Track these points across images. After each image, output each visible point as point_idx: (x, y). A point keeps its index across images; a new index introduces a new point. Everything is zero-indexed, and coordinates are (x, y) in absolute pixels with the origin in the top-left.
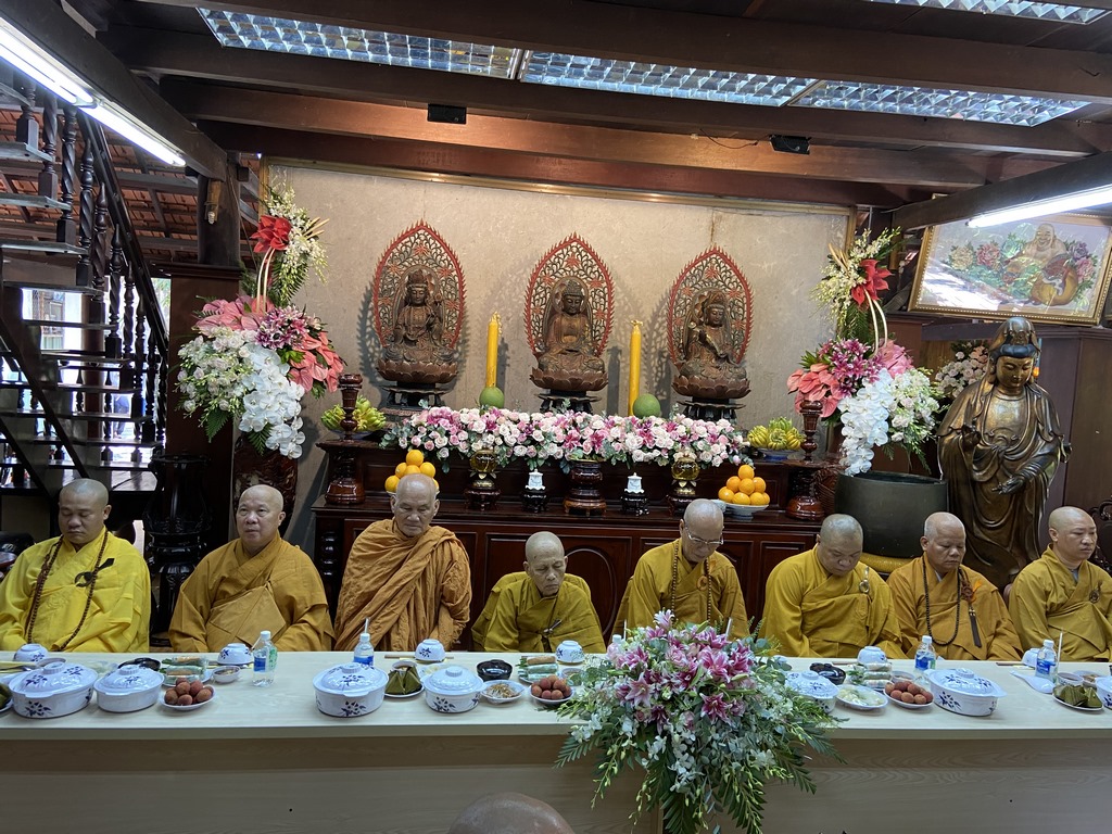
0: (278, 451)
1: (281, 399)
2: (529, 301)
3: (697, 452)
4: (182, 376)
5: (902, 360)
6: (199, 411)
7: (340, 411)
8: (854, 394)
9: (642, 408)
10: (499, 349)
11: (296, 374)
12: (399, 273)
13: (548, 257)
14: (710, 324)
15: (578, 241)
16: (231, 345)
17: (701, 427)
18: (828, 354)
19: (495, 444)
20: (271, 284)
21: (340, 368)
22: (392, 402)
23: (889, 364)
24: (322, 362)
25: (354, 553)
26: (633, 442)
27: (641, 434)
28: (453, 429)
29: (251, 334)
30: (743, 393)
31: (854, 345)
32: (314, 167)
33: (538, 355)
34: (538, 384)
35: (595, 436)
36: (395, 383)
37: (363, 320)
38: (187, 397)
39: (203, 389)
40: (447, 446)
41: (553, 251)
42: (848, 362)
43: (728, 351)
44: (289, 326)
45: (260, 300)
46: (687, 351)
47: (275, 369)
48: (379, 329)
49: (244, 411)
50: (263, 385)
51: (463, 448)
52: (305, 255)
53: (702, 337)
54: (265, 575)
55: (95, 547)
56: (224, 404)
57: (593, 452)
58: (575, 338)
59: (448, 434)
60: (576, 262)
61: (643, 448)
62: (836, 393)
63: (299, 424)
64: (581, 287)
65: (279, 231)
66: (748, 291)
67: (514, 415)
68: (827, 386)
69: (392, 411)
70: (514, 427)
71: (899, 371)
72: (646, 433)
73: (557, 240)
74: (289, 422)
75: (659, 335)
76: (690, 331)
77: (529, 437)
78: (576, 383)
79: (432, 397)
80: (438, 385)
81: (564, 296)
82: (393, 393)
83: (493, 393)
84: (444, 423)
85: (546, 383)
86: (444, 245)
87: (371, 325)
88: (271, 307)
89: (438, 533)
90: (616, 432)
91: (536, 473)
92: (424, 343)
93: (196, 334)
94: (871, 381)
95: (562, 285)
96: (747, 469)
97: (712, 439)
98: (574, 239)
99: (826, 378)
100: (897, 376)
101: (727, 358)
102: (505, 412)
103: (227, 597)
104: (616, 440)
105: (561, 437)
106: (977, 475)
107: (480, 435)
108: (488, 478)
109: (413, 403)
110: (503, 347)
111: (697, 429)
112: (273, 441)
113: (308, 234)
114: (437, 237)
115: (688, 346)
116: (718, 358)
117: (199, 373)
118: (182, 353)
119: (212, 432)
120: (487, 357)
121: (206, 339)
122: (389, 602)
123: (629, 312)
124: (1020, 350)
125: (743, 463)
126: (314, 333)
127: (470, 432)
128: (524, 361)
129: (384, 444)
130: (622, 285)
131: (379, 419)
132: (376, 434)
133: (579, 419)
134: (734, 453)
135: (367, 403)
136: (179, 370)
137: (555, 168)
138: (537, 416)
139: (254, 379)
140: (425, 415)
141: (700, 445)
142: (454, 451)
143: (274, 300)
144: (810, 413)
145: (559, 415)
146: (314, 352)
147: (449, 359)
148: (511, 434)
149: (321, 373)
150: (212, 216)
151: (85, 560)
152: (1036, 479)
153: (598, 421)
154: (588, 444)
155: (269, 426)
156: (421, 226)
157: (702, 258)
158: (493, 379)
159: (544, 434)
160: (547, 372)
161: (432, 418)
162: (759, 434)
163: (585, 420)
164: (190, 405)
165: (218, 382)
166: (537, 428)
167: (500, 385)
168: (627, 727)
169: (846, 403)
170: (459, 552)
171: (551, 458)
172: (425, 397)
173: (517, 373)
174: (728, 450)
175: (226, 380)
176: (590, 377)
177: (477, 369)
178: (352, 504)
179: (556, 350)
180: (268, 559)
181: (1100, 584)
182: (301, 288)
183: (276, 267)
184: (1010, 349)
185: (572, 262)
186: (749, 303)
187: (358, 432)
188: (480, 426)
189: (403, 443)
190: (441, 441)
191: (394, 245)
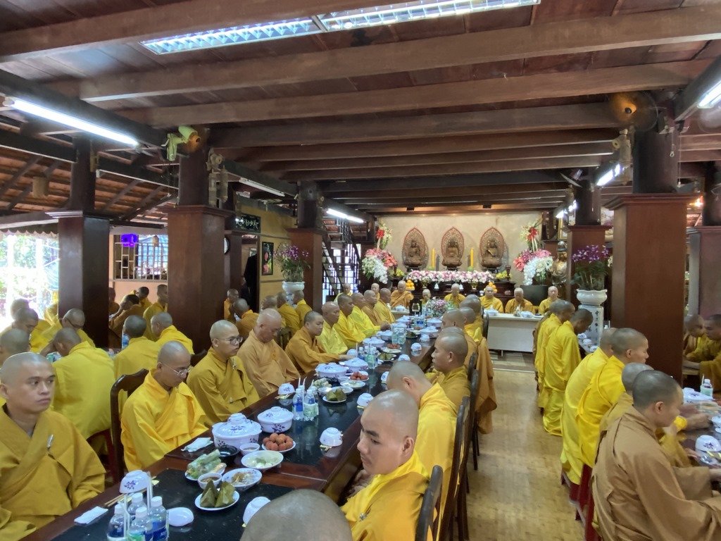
0: (382, 282)
1: (383, 270)
2: (442, 244)
3: (478, 280)
4: (363, 266)
5: (545, 254)
6: (366, 273)
7: (394, 272)
8: (527, 264)
11: (386, 265)
13: (447, 233)
14: (491, 247)
15: (454, 228)
16: (372, 259)
18: (523, 254)
19: (427, 279)
20: (380, 245)
23: (539, 255)
26: (462, 277)
27: (465, 276)
28: (418, 275)
29: (376, 256)
30: (499, 265)
31: (528, 251)
32: (391, 216)
33: (445, 258)
34: (443, 265)
35: (452, 276)
36: (407, 266)
38: (364, 270)
39: (367, 268)
40: (417, 279)
43: (496, 254)
44: (384, 254)
45: (378, 249)
46: (485, 255)
47: (381, 264)
49: (375, 273)
51: (420, 280)
52: (388, 238)
56: (371, 272)
57: (450, 279)
58: (454, 253)
61: (464, 279)
62: (523, 264)
64: (455, 240)
65: (382, 233)
66: (502, 238)
68: (521, 262)
69: (406, 272)
71: (542, 257)
73: (449, 228)
74: (384, 276)
76: (486, 250)
77: (436, 277)
78: (454, 264)
81: (451, 243)
83: (431, 267)
85: (446, 265)
86: (420, 232)
91: (437, 285)
94: (532, 260)
95: (451, 240)
97: (483, 276)
101: (495, 256)
102: (432, 271)
104: (458, 277)
107: (424, 277)
110: (437, 258)
111: (479, 274)
113: (388, 233)
115: (485, 253)
116: (493, 256)
117: (366, 265)
118: (362, 261)
119: (369, 278)
120: (432, 259)
121: (367, 258)
123: (473, 245)
124: (562, 250)
126: (390, 255)
130: (467, 239)
131: (403, 274)
135: (400, 271)
138: (439, 272)
139: (377, 266)
140: (412, 273)
143: (381, 248)
146: (390, 260)
148: (431, 276)
149: (390, 264)
150: (369, 230)
153: (454, 273)
155: (380, 276)
156: (415, 228)
157: (489, 230)
158: (434, 264)
159: (440, 276)
160: (447, 262)
162: (499, 276)
164: (364, 272)
165: (370, 267)
169: (526, 267)
174: (487, 279)
176: (458, 263)
179: (448, 256)
182: (387, 245)
183: (381, 241)
184: (559, 250)
185: (453, 234)
186: (503, 241)
187: (398, 277)
188: (424, 274)
191: (408, 233)
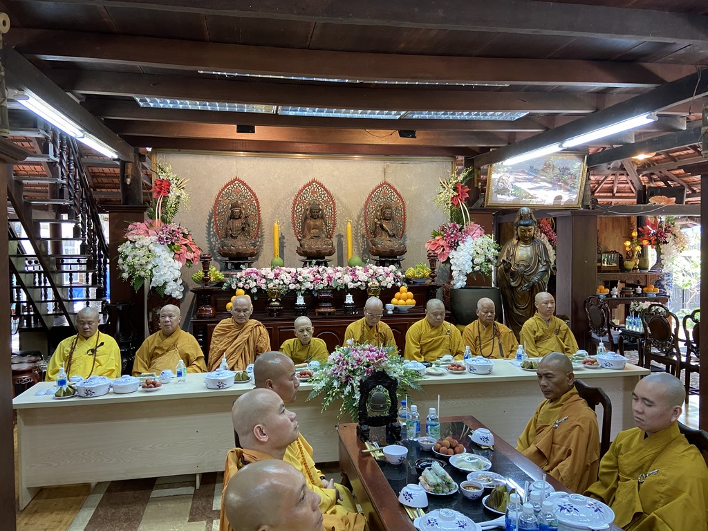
0: (171, 295)
1: (171, 269)
2: (293, 213)
3: (379, 282)
4: (120, 261)
5: (478, 231)
6: (130, 278)
7: (201, 273)
8: (455, 249)
9: (352, 263)
10: (280, 239)
11: (178, 257)
12: (226, 203)
13: (301, 191)
14: (385, 219)
15: (316, 182)
16: (145, 244)
17: (381, 270)
18: (443, 231)
19: (279, 284)
20: (162, 213)
21: (199, 253)
22: (226, 269)
23: (472, 233)
24: (190, 250)
25: (215, 333)
26: (347, 279)
27: (352, 275)
28: (258, 278)
29: (154, 238)
30: (403, 252)
31: (454, 226)
32: (179, 152)
33: (299, 240)
34: (300, 254)
35: (329, 277)
36: (227, 259)
37: (209, 228)
38: (124, 271)
39: (132, 267)
40: (256, 286)
41: (304, 188)
42: (452, 234)
43: (395, 232)
44: (173, 233)
45: (158, 221)
46: (374, 233)
47: (167, 255)
48: (218, 232)
49: (153, 276)
50: (162, 263)
51: (264, 287)
52: (178, 197)
53: (381, 226)
54: (175, 345)
55: (95, 337)
56: (143, 273)
57: (328, 285)
58: (317, 230)
59: (256, 281)
60: (316, 192)
61: (353, 281)
62: (447, 249)
63: (180, 282)
64: (319, 205)
65: (165, 186)
66: (403, 202)
67: (288, 269)
68: (443, 246)
69: (227, 272)
70: (288, 275)
71: (477, 237)
72: (354, 274)
73: (306, 182)
74: (175, 281)
75: (362, 226)
76: (376, 223)
77: (296, 280)
78: (319, 252)
79: (247, 264)
80: (249, 258)
81: (311, 210)
82: (227, 264)
83: (278, 260)
84: (254, 276)
85: (304, 254)
86: (248, 188)
87: (213, 230)
88: (163, 224)
89: (253, 322)
90: (339, 275)
91: (300, 296)
92: (241, 237)
93: (127, 240)
94: (463, 242)
95: (310, 204)
96: (404, 288)
97: (387, 275)
98: (314, 181)
99: (442, 243)
100: (475, 239)
101: (394, 236)
102: (284, 268)
103: (158, 355)
104: (339, 278)
105: (312, 278)
106: (513, 284)
107: (272, 280)
108: (277, 300)
109: (237, 268)
110: (282, 238)
111: (379, 270)
112: (168, 291)
113: (179, 187)
114: (244, 184)
115: (376, 230)
116: (390, 236)
117: (129, 259)
118: (119, 250)
119: (137, 288)
120: (274, 243)
121: (131, 242)
122: (232, 353)
123: (345, 216)
124: (527, 222)
125: (402, 285)
126: (185, 236)
127: (266, 279)
128: (293, 243)
129: (224, 288)
130: (341, 202)
131: (221, 276)
132: (220, 284)
133: (321, 269)
134: (398, 281)
135: (214, 269)
136: (118, 259)
137: (303, 147)
138: (299, 269)
139: (157, 260)
140: (244, 272)
141: (380, 278)
142: (259, 289)
143: (164, 221)
144: (433, 260)
145: (311, 268)
146: (186, 245)
147: (254, 245)
148: (287, 278)
149: (190, 256)
150: (128, 181)
151: (91, 344)
152: (538, 283)
153: (330, 270)
154: (325, 282)
155: (166, 283)
156: (236, 179)
157: (379, 187)
158: (277, 253)
159: (303, 278)
160: (304, 248)
161: (247, 274)
162: (410, 272)
163: (323, 269)
164: (125, 275)
165: (139, 262)
166: (300, 275)
167: (282, 255)
168: (336, 384)
169: (452, 254)
170: (264, 330)
171: (308, 289)
172: (243, 264)
173: (290, 250)
174: (394, 280)
175: (144, 262)
176: (326, 249)
177: (269, 248)
178: (210, 317)
179: (308, 237)
180: (175, 338)
181: (560, 327)
182: (177, 214)
183: (164, 204)
184: (522, 223)
185: (314, 192)
186: (404, 208)
187: (211, 283)
188: (271, 276)
189: (234, 287)
190: (253, 284)
191: (223, 189)
